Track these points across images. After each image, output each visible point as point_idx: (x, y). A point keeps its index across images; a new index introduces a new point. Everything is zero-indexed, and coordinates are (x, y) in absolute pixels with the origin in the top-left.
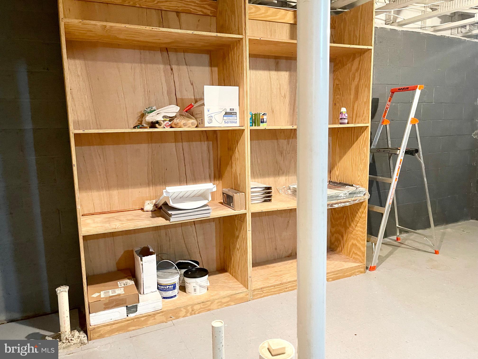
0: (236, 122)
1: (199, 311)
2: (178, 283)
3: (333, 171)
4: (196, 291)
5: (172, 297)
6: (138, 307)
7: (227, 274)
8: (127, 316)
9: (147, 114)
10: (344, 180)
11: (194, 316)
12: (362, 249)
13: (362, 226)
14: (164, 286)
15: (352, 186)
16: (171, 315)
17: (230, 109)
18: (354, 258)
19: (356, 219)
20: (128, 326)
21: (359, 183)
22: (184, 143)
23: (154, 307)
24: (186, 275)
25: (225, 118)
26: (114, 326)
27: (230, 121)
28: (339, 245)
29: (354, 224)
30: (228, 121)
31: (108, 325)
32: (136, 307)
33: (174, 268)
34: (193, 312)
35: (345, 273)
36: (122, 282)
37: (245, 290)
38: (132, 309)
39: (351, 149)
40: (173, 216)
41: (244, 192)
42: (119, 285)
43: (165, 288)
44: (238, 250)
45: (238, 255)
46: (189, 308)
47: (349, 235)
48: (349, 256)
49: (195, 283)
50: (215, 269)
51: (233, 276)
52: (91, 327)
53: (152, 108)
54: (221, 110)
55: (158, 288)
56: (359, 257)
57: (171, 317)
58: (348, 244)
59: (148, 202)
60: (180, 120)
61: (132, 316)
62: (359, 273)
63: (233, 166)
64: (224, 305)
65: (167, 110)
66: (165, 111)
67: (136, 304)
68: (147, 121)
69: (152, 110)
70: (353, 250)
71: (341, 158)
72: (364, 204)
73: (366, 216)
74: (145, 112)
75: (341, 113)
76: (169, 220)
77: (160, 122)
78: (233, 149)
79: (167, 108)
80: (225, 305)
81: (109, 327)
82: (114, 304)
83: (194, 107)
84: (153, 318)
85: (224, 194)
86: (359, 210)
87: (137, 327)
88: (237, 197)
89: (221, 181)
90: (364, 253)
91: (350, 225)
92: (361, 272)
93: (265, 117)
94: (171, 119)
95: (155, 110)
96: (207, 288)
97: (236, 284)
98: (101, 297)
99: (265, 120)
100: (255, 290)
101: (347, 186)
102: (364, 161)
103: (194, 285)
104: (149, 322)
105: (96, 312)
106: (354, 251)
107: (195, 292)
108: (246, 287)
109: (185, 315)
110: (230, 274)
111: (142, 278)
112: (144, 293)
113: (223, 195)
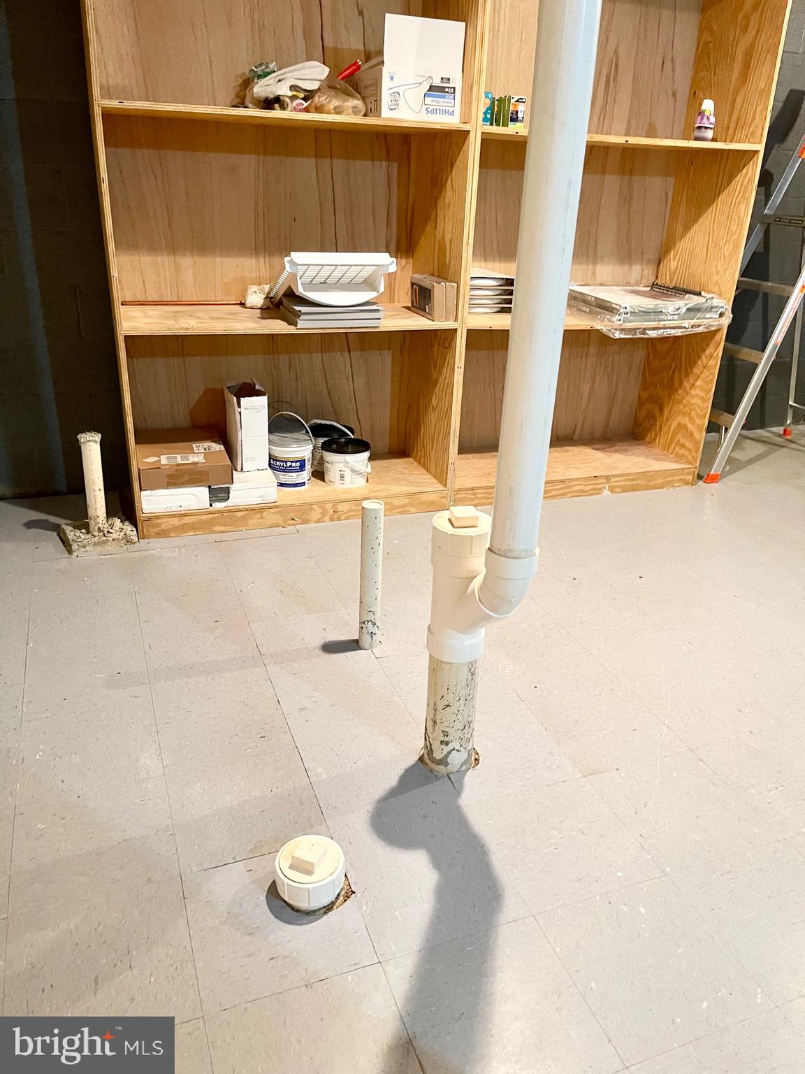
0: (452, 113)
1: (347, 515)
2: (309, 460)
3: (665, 261)
4: (345, 479)
5: (296, 485)
6: (231, 492)
7: (411, 460)
8: (211, 505)
9: (255, 81)
10: (685, 281)
11: (336, 522)
12: (696, 435)
13: (705, 387)
14: (282, 461)
15: (699, 294)
16: (292, 515)
17: (442, 78)
18: (677, 455)
19: (695, 370)
20: (211, 523)
21: (716, 289)
22: (334, 160)
23: (262, 496)
24: (326, 447)
25: (428, 100)
26: (186, 520)
27: (440, 110)
28: (651, 428)
29: (688, 381)
30: (435, 107)
31: (174, 516)
32: (227, 490)
33: (304, 432)
34: (336, 516)
35: (650, 481)
36: (201, 444)
37: (440, 487)
38: (219, 494)
39: (711, 209)
40: (303, 317)
41: (455, 281)
42: (195, 449)
43: (285, 466)
44: (434, 409)
45: (434, 421)
46: (329, 507)
47: (676, 405)
48: (668, 451)
49: (343, 464)
50: (386, 450)
51: (419, 463)
52: (143, 515)
53: (267, 67)
54: (419, 80)
55: (270, 465)
56: (686, 453)
57: (293, 519)
58: (670, 426)
59: (254, 288)
60: (327, 98)
61: (219, 506)
62: (681, 484)
63: (438, 222)
64: (396, 511)
65: (302, 72)
66: (297, 74)
67: (228, 486)
68: (255, 95)
69: (267, 70)
70: (679, 436)
71: (687, 228)
72: (717, 337)
73: (716, 364)
74: (252, 74)
75: (701, 113)
76: (295, 324)
77: (284, 101)
78: (441, 182)
79: (300, 69)
80: (399, 510)
81: (176, 519)
82: (186, 478)
83: (362, 69)
84: (259, 516)
85: (415, 286)
86: (704, 351)
87: (229, 528)
88: (440, 291)
89: (411, 261)
90: (700, 442)
91: (681, 383)
92: (687, 483)
93: (521, 108)
94: (309, 95)
95: (275, 72)
96: (365, 477)
97: (424, 477)
98: (162, 463)
99: (520, 115)
100: (459, 490)
101: (688, 295)
102: (735, 237)
103: (341, 466)
104: (251, 522)
105: (151, 490)
106: (679, 440)
107: (342, 482)
108: (444, 483)
109: (320, 518)
110: (416, 460)
111: (239, 439)
112: (242, 469)
113: (412, 288)
